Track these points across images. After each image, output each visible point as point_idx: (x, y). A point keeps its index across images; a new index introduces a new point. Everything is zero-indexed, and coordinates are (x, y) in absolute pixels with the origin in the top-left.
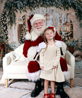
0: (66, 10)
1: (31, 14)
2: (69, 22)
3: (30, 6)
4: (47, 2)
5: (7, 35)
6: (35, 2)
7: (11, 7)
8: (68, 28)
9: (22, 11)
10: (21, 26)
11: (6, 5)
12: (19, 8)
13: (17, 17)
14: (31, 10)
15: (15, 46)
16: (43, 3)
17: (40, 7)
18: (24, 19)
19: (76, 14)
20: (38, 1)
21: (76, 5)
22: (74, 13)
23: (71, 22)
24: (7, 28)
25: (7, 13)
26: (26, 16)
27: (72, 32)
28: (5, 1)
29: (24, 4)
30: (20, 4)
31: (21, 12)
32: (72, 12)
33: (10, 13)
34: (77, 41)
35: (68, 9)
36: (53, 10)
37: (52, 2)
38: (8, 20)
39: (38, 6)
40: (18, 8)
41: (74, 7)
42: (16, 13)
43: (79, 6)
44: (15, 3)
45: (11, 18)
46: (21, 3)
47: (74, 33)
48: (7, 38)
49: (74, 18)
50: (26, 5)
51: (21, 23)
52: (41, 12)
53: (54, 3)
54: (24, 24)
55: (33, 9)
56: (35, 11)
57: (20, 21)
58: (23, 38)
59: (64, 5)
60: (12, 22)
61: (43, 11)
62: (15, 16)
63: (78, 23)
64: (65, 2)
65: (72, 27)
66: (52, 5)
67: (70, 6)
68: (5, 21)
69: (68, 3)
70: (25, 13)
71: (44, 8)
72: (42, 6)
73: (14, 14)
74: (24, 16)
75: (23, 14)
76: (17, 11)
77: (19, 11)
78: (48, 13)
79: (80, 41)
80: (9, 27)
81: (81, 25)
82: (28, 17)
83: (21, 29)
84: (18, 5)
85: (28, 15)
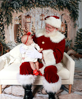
0: (61, 11)
1: (27, 14)
2: (64, 22)
3: (26, 6)
4: (43, 3)
5: (4, 34)
6: (31, 2)
7: (8, 7)
8: (62, 28)
9: (18, 11)
10: (17, 26)
11: (3, 5)
12: (15, 8)
13: (13, 17)
14: (27, 10)
15: (11, 46)
16: (39, 4)
17: (35, 7)
18: (20, 19)
19: (70, 15)
20: (34, 1)
21: (71, 6)
22: (68, 14)
23: (66, 22)
24: (3, 28)
25: (4, 13)
26: (22, 17)
27: (67, 32)
28: (2, 1)
29: (20, 4)
31: (17, 12)
32: (67, 13)
33: (6, 13)
34: (71, 41)
35: (63, 10)
36: (48, 11)
37: (48, 2)
38: (5, 20)
39: (33, 6)
40: (14, 9)
41: (69, 8)
42: (12, 13)
43: (73, 7)
44: (12, 3)
45: (8, 18)
46: (17, 3)
47: (68, 33)
48: (4, 38)
49: (69, 18)
50: (22, 5)
51: (18, 23)
52: (37, 12)
53: (49, 4)
54: (20, 24)
55: (29, 9)
56: (30, 11)
57: (17, 21)
58: (19, 38)
59: (59, 6)
60: (9, 22)
61: (39, 12)
62: (11, 16)
63: (72, 24)
64: (60, 3)
65: (66, 27)
66: (48, 6)
67: (65, 7)
68: (2, 21)
69: (63, 4)
70: (21, 13)
71: (39, 8)
72: (37, 6)
73: (11, 14)
74: (20, 16)
75: (20, 14)
76: (13, 12)
77: (15, 12)
78: (43, 13)
79: (73, 41)
80: (6, 27)
81: (75, 25)
82: (24, 18)
83: (17, 29)
84: (15, 5)
85: (24, 15)
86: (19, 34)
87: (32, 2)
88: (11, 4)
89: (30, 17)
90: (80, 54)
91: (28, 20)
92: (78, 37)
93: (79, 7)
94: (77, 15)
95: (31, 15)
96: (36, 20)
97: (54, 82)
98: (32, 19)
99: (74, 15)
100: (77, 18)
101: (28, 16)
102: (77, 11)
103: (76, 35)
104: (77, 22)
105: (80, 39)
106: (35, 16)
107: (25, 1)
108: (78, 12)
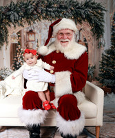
0: (78, 24)
1: (30, 29)
2: (82, 40)
3: (28, 18)
4: (52, 13)
6: (35, 12)
7: (2, 19)
9: (17, 25)
10: (14, 46)
12: (13, 21)
13: (9, 34)
14: (30, 23)
16: (47, 15)
17: (42, 20)
18: (19, 36)
19: (92, 30)
20: (40, 11)
21: (92, 17)
22: (89, 29)
23: (85, 40)
29: (19, 16)
30: (14, 15)
31: (15, 26)
32: (87, 27)
35: (81, 23)
37: (59, 12)
39: (39, 18)
40: (11, 21)
41: (90, 20)
42: (8, 28)
43: (96, 19)
44: (8, 14)
45: (1, 35)
46: (16, 14)
47: (89, 55)
49: (89, 35)
50: (22, 17)
51: (16, 41)
52: (43, 26)
53: (61, 14)
54: (19, 43)
55: (32, 22)
56: (34, 25)
57: (14, 39)
58: (18, 63)
59: (75, 18)
60: (3, 40)
61: (46, 26)
62: (7, 32)
63: (95, 42)
64: (77, 13)
66: (59, 17)
67: (84, 19)
69: (81, 15)
70: (21, 28)
71: (47, 21)
72: (44, 18)
73: (6, 29)
74: (20, 32)
75: (19, 28)
76: (10, 26)
77: (13, 26)
79: (97, 67)
81: (99, 45)
82: (25, 34)
83: (15, 50)
84: (12, 17)
85: (25, 30)
86: (17, 58)
87: (37, 12)
88: (6, 16)
89: (34, 33)
90: (108, 86)
91: (31, 37)
92: (105, 62)
93: (105, 19)
94: (102, 31)
95: (35, 30)
96: (43, 38)
97: (74, 120)
98: (36, 35)
99: (98, 31)
100: (102, 35)
101: (31, 32)
102: (101, 25)
103: (101, 59)
104: (101, 40)
105: (107, 65)
106: (40, 32)
107: (26, 11)
108: (103, 26)
